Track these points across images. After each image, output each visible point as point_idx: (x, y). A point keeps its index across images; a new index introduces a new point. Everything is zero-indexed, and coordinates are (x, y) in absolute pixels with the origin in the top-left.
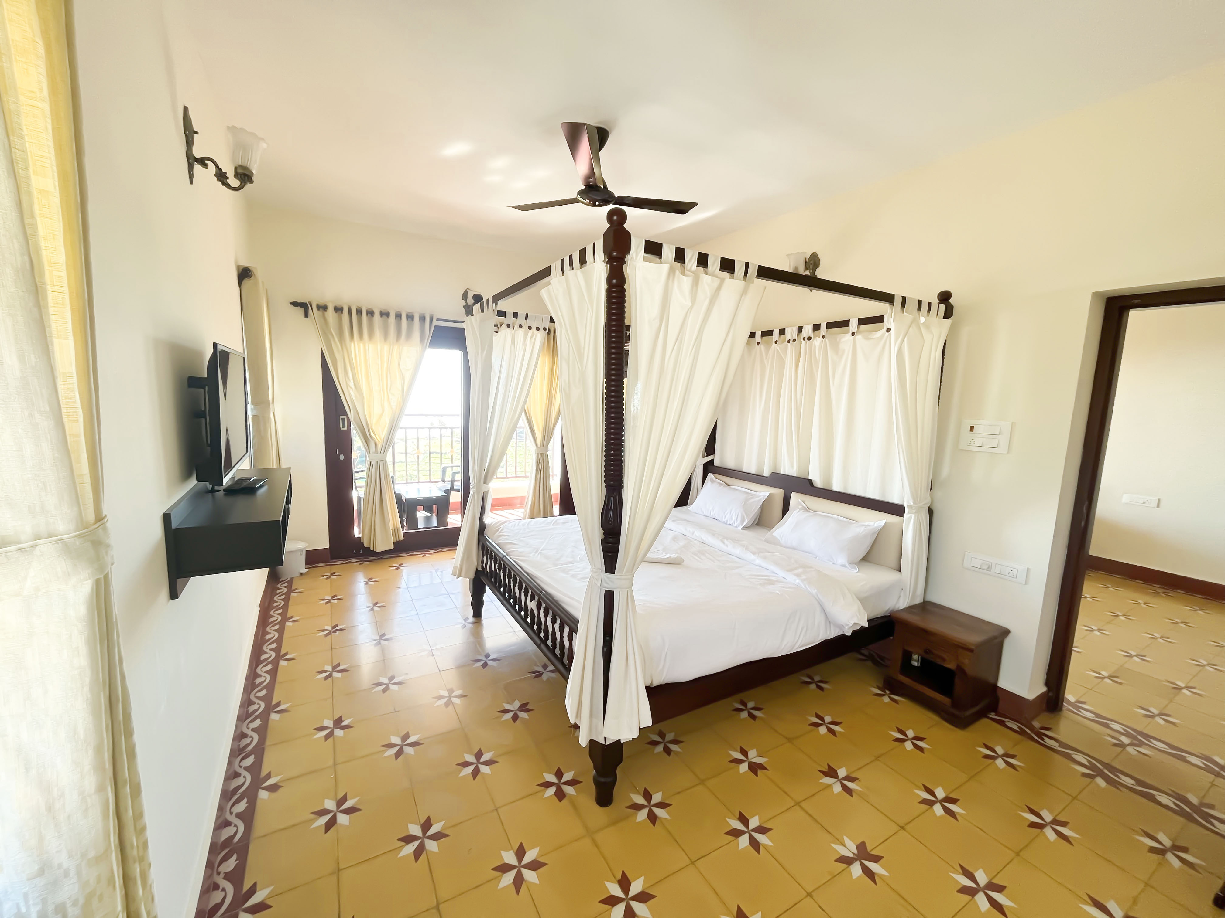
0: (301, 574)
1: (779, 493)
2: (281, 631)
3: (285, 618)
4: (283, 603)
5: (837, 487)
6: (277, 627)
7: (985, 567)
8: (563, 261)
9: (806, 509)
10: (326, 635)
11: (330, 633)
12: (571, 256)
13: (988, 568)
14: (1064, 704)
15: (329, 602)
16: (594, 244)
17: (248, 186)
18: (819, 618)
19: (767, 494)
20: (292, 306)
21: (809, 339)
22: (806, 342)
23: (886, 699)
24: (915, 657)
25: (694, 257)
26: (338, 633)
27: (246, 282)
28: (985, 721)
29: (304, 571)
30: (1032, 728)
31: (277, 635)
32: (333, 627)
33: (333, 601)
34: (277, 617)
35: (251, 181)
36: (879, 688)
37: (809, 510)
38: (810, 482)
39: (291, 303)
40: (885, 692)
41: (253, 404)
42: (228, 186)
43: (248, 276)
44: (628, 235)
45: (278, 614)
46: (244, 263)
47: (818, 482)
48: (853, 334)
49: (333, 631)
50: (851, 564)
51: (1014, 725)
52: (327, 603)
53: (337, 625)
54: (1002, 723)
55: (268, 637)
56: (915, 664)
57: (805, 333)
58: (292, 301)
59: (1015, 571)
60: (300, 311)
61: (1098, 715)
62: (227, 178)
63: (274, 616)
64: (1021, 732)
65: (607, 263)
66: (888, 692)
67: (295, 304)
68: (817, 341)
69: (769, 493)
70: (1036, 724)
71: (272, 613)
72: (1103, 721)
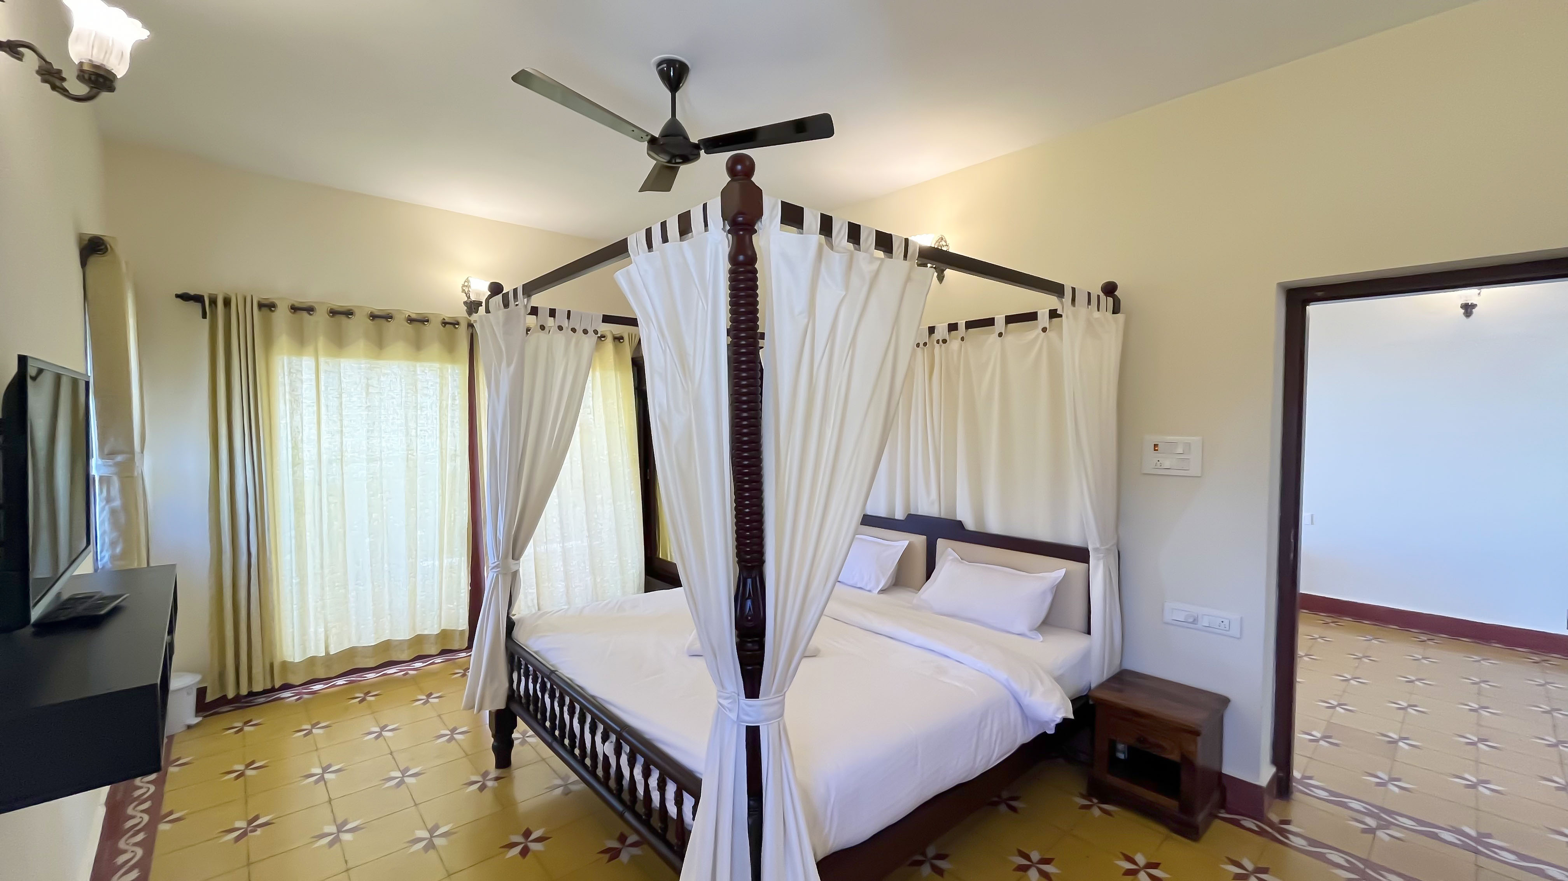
0: (189, 727)
1: (920, 541)
2: (148, 846)
3: (156, 815)
4: (152, 789)
5: (995, 527)
6: (140, 837)
7: (1191, 620)
8: (649, 232)
9: (959, 560)
10: (238, 839)
11: (244, 834)
12: (664, 225)
13: (1194, 620)
14: (1294, 784)
15: (242, 775)
16: (705, 206)
17: (105, 95)
18: (1015, 713)
19: (906, 543)
20: (179, 300)
21: (945, 341)
22: (941, 346)
23: (1096, 812)
24: (1121, 746)
25: (844, 227)
26: (259, 832)
27: (95, 261)
28: (1217, 823)
29: (196, 720)
30: (1271, 824)
31: (140, 852)
32: (250, 822)
33: (249, 773)
34: (141, 817)
35: (111, 89)
36: (1083, 796)
37: (963, 561)
38: (960, 523)
39: (177, 296)
40: (1092, 802)
41: (102, 455)
42: (64, 92)
43: (99, 250)
44: (758, 192)
45: (143, 811)
46: (93, 229)
47: (970, 525)
48: (1000, 335)
49: (249, 829)
50: (1031, 631)
51: (1249, 823)
52: (237, 777)
53: (257, 818)
54: (1236, 823)
55: (121, 859)
56: (1121, 756)
57: (938, 335)
58: (179, 293)
59: (1226, 622)
60: (196, 308)
61: (1331, 793)
62: (64, 79)
63: (133, 817)
64: (1262, 833)
65: (729, 232)
66: (1095, 801)
67: (185, 297)
68: (955, 344)
69: (908, 541)
70: (1274, 818)
71: (130, 811)
72: (1338, 800)
